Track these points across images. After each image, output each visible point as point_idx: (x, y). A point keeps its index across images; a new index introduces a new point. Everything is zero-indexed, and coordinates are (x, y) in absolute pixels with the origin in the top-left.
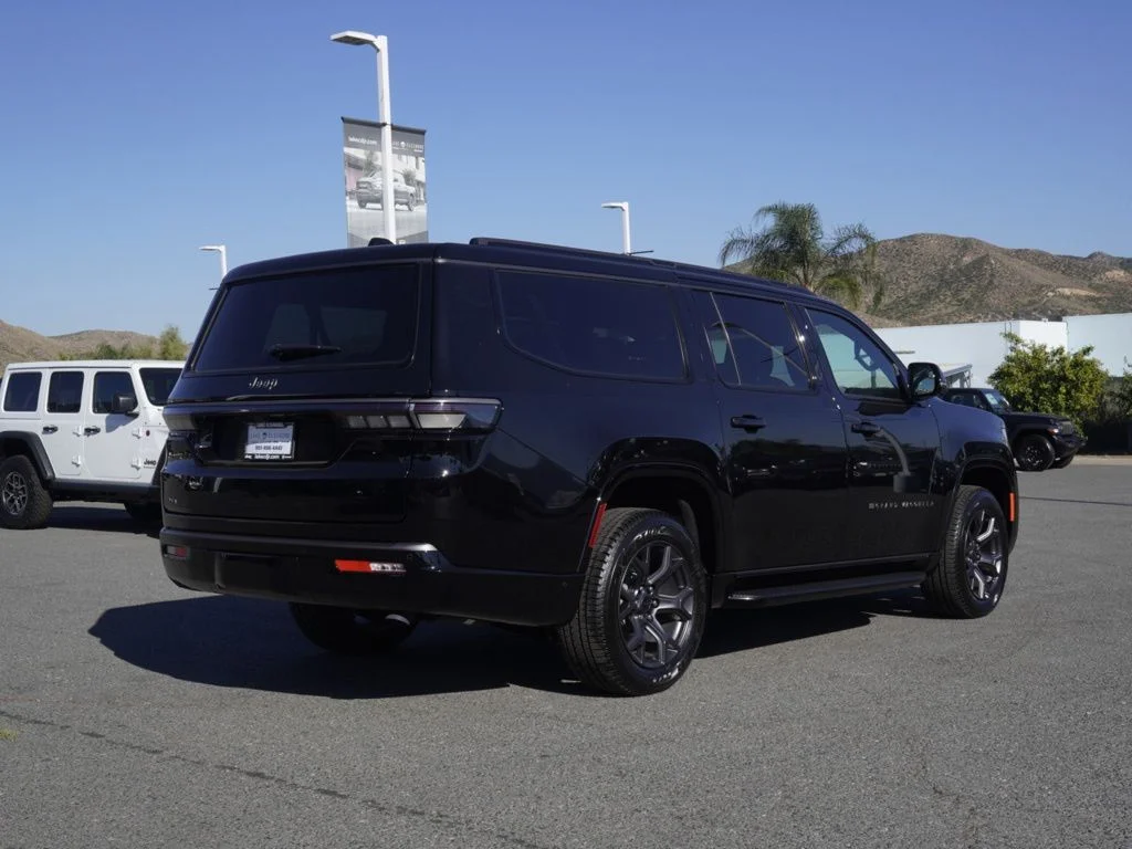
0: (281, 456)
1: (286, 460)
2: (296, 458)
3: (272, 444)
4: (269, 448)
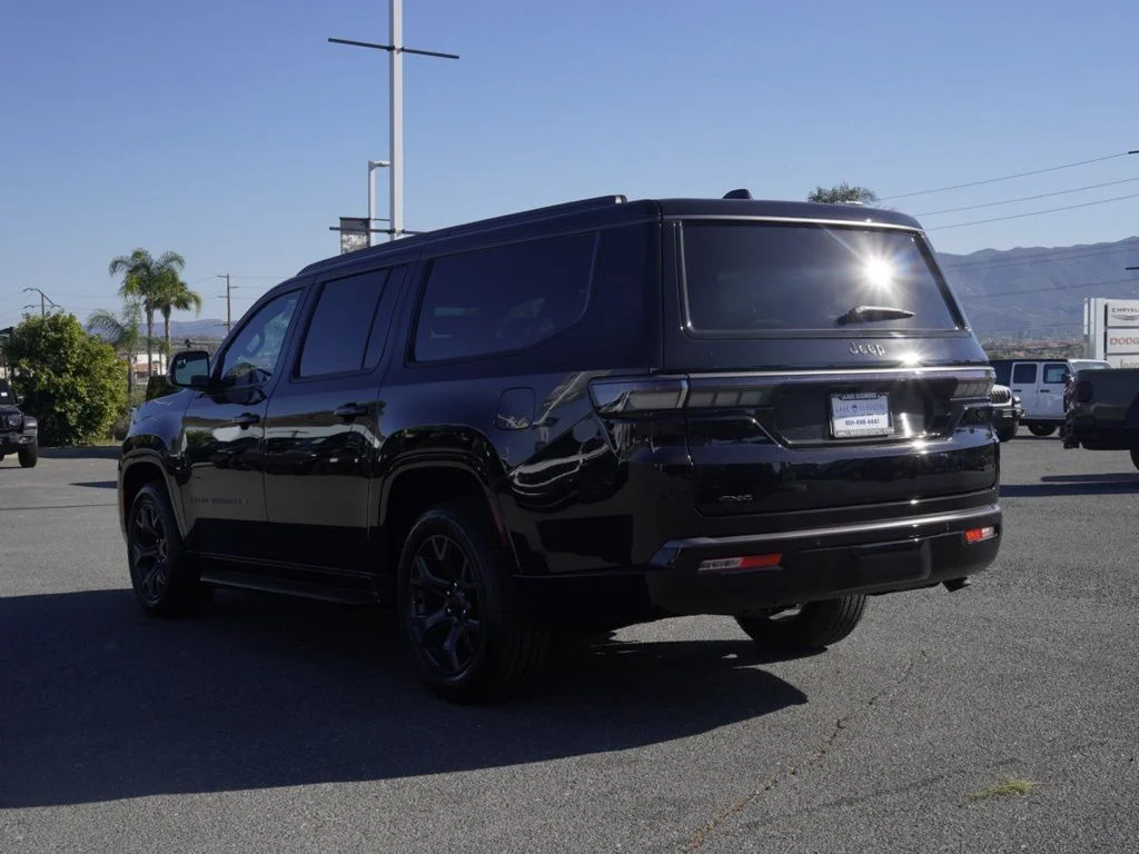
0: (879, 430)
3: (866, 418)
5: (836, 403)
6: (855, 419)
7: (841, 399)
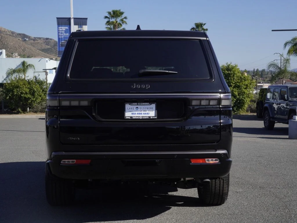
0: (150, 117)
1: (153, 119)
2: (158, 118)
3: (143, 112)
4: (141, 114)
5: (127, 106)
6: (137, 112)
7: (130, 104)
